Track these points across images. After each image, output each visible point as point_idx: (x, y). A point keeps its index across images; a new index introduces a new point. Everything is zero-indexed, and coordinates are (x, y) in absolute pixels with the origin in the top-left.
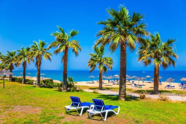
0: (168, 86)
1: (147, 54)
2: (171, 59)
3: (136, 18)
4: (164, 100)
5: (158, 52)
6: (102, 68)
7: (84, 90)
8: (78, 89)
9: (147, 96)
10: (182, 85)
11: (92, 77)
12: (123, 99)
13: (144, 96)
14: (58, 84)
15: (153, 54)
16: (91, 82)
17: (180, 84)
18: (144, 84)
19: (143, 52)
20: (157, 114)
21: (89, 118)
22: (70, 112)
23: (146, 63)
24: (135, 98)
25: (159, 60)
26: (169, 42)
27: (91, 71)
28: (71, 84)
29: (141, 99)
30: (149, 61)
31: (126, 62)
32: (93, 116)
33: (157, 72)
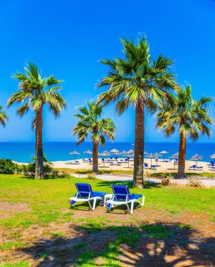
0: (194, 166)
1: (171, 118)
2: (204, 126)
3: (161, 64)
4: (196, 186)
5: (186, 115)
6: (97, 138)
7: (72, 175)
8: (60, 174)
9: (172, 181)
10: (213, 164)
11: (75, 153)
12: (140, 186)
13: (168, 181)
14: (24, 166)
15: (179, 119)
16: (73, 161)
17: (208, 163)
18: (159, 163)
19: (165, 115)
20: (192, 202)
21: (108, 212)
22: (76, 206)
23: (168, 131)
24: (154, 185)
25: (188, 126)
26: (203, 101)
27: (78, 144)
28: (47, 166)
29: (164, 185)
30: (173, 129)
31: (143, 131)
32: (112, 209)
33: (184, 146)
